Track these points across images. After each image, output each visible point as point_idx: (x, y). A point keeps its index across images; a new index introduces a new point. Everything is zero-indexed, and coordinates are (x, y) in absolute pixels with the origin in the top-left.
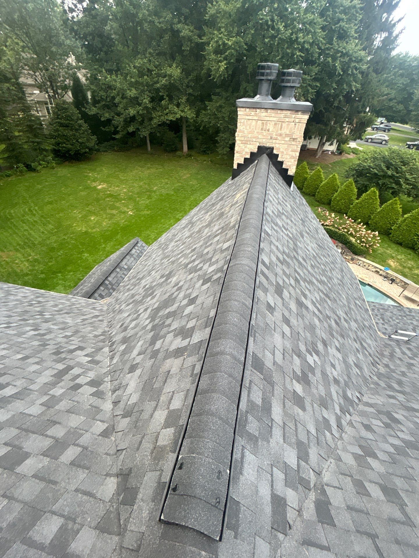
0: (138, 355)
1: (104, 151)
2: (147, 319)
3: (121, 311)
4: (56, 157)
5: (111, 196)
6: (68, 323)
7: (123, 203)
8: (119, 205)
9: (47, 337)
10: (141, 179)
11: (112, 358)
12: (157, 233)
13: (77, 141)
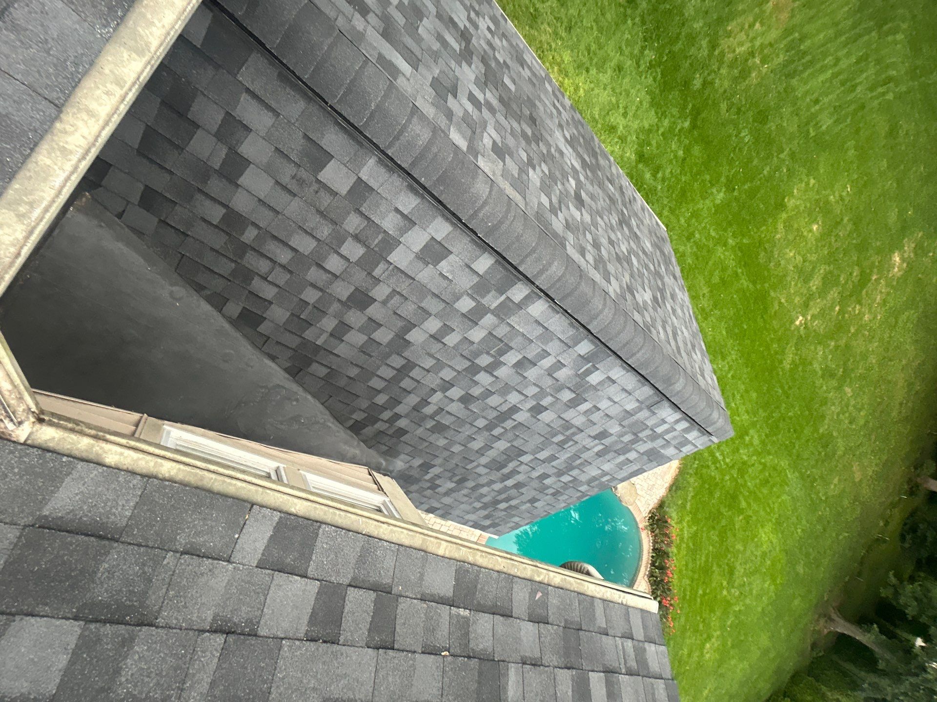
5: (864, 280)
7: (832, 308)
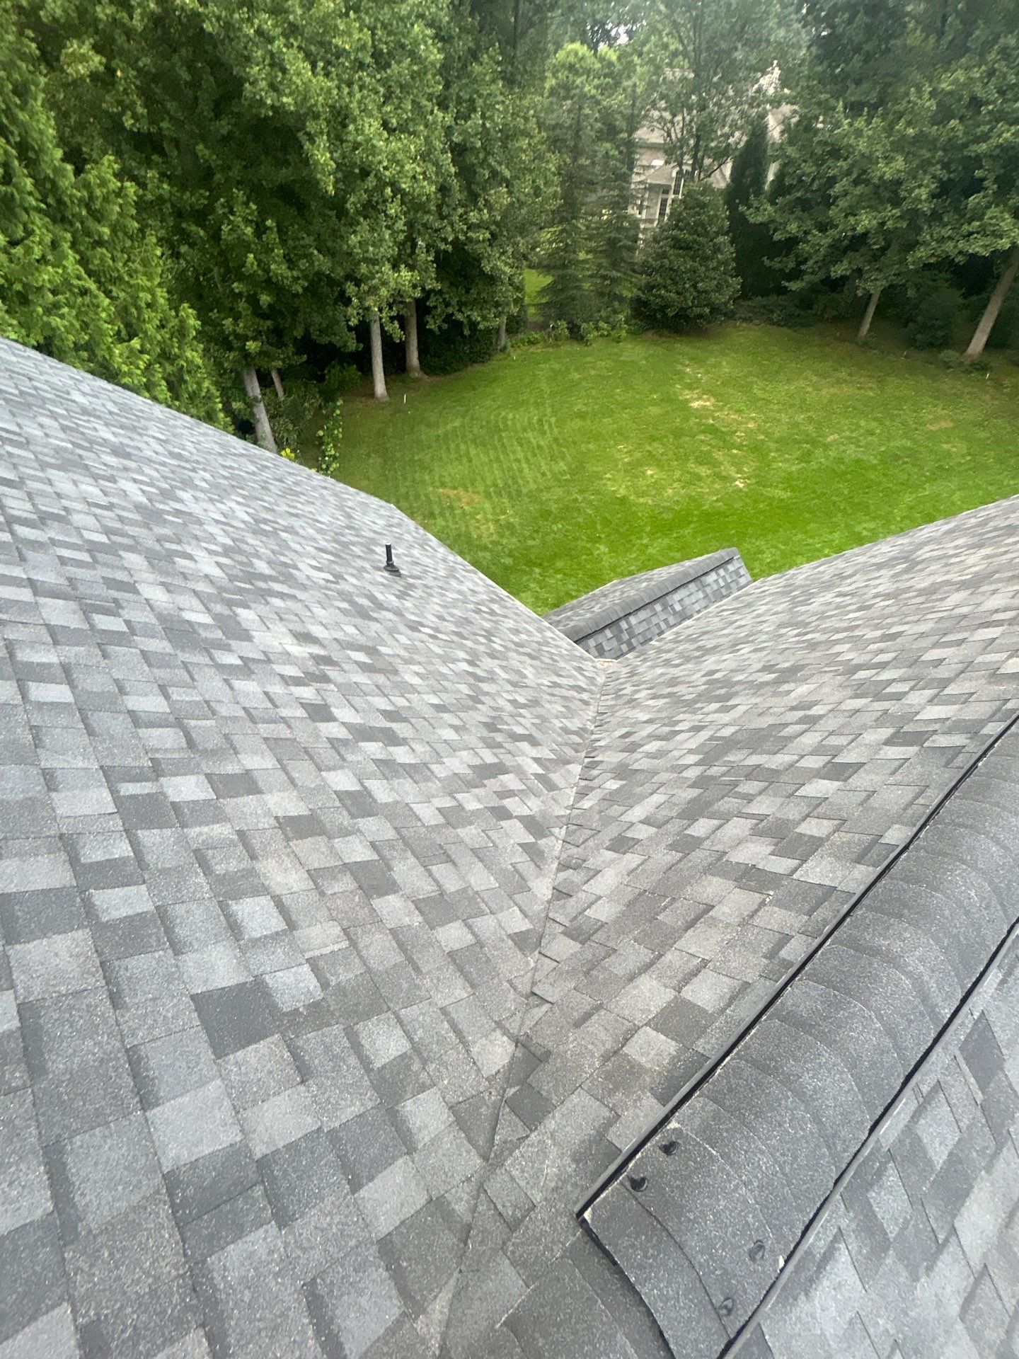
0: (641, 822)
1: (745, 320)
2: (691, 751)
3: (632, 703)
4: (634, 317)
6: (525, 677)
8: (721, 459)
9: (485, 687)
10: (804, 406)
11: (582, 794)
12: (783, 552)
13: (695, 286)
